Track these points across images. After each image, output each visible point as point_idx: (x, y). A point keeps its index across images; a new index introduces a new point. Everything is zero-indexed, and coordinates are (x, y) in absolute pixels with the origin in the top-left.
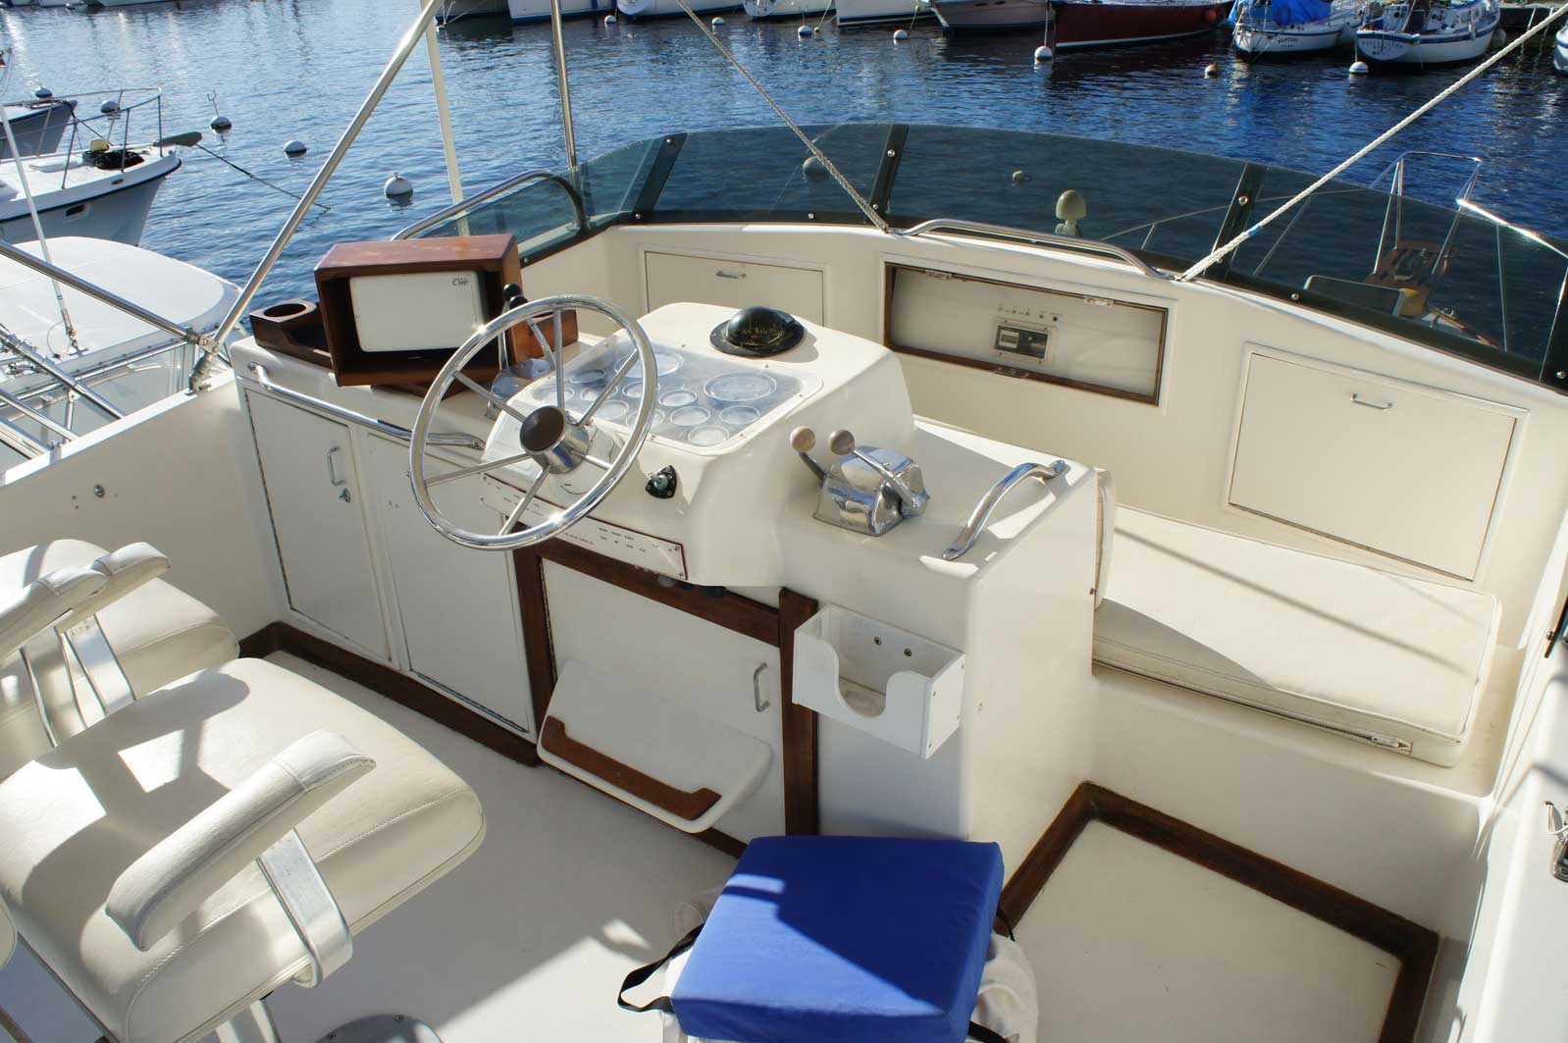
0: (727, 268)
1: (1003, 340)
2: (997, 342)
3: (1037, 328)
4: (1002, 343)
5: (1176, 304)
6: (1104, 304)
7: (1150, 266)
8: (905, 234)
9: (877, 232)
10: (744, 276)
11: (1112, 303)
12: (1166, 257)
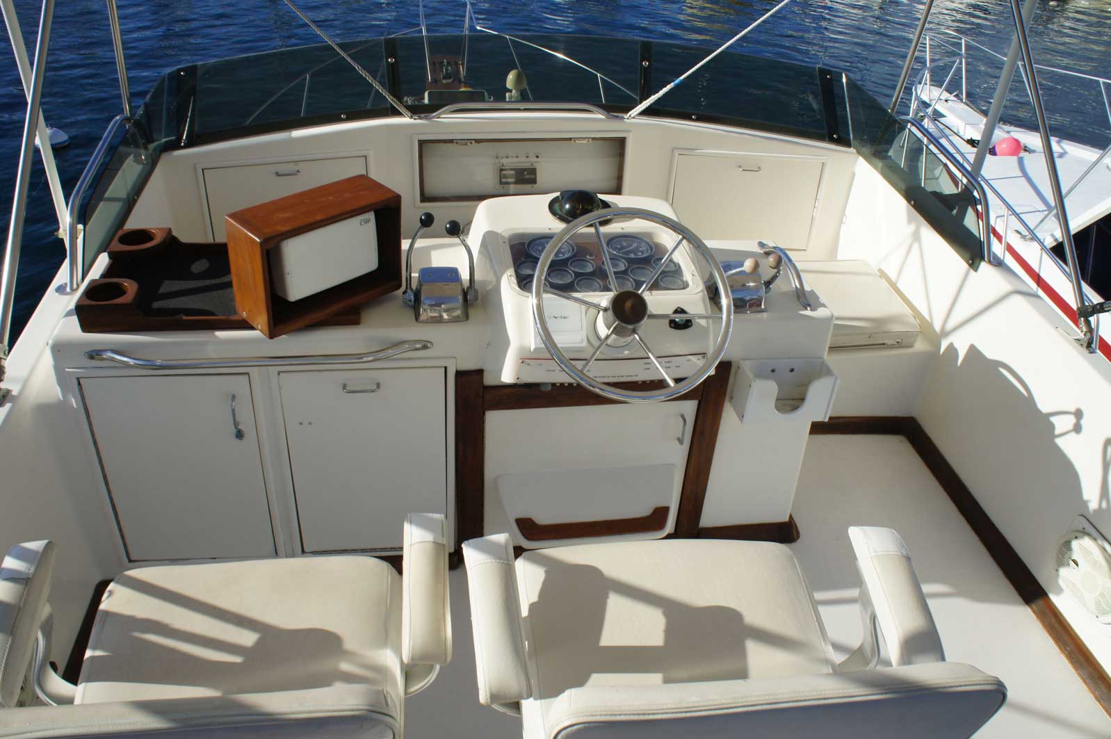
0: (282, 169)
1: (503, 178)
2: (500, 180)
3: (528, 166)
4: (503, 180)
5: (631, 134)
6: (585, 142)
7: (608, 113)
8: (434, 117)
9: (405, 120)
10: (298, 171)
11: (590, 140)
12: (617, 105)
